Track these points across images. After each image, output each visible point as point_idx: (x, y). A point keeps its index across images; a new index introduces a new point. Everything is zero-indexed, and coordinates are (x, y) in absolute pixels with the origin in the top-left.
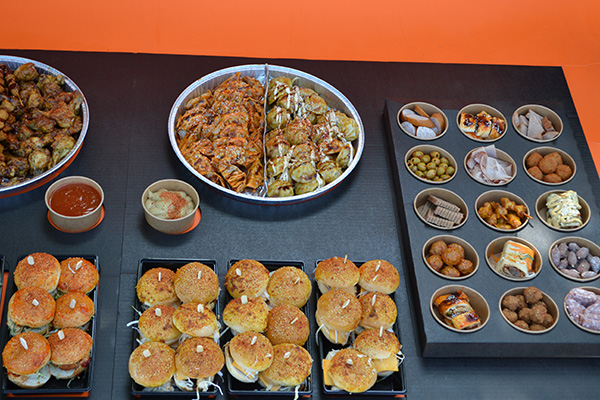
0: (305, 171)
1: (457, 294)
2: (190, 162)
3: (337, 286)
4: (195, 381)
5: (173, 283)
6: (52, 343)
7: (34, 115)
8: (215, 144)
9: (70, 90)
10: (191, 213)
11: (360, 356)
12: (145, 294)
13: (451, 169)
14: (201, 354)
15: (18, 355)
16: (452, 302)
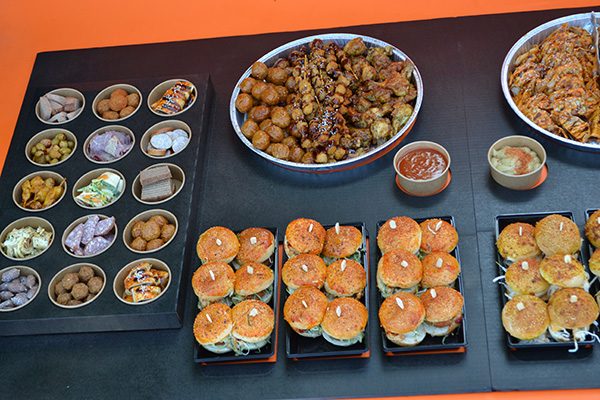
4: (570, 331)
5: (534, 237)
6: (426, 303)
7: (370, 87)
8: (552, 98)
9: (399, 60)
10: (538, 168)
14: (575, 305)
15: (396, 314)
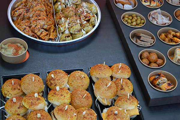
0: (76, 28)
1: (159, 75)
2: (20, 30)
3: (102, 77)
5: (20, 85)
8: (31, 21)
10: (24, 52)
11: (121, 109)
12: (6, 92)
13: (143, 21)
14: (40, 118)
16: (158, 79)
